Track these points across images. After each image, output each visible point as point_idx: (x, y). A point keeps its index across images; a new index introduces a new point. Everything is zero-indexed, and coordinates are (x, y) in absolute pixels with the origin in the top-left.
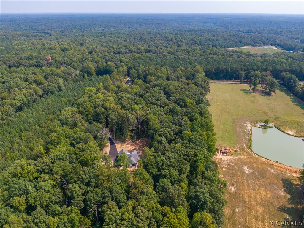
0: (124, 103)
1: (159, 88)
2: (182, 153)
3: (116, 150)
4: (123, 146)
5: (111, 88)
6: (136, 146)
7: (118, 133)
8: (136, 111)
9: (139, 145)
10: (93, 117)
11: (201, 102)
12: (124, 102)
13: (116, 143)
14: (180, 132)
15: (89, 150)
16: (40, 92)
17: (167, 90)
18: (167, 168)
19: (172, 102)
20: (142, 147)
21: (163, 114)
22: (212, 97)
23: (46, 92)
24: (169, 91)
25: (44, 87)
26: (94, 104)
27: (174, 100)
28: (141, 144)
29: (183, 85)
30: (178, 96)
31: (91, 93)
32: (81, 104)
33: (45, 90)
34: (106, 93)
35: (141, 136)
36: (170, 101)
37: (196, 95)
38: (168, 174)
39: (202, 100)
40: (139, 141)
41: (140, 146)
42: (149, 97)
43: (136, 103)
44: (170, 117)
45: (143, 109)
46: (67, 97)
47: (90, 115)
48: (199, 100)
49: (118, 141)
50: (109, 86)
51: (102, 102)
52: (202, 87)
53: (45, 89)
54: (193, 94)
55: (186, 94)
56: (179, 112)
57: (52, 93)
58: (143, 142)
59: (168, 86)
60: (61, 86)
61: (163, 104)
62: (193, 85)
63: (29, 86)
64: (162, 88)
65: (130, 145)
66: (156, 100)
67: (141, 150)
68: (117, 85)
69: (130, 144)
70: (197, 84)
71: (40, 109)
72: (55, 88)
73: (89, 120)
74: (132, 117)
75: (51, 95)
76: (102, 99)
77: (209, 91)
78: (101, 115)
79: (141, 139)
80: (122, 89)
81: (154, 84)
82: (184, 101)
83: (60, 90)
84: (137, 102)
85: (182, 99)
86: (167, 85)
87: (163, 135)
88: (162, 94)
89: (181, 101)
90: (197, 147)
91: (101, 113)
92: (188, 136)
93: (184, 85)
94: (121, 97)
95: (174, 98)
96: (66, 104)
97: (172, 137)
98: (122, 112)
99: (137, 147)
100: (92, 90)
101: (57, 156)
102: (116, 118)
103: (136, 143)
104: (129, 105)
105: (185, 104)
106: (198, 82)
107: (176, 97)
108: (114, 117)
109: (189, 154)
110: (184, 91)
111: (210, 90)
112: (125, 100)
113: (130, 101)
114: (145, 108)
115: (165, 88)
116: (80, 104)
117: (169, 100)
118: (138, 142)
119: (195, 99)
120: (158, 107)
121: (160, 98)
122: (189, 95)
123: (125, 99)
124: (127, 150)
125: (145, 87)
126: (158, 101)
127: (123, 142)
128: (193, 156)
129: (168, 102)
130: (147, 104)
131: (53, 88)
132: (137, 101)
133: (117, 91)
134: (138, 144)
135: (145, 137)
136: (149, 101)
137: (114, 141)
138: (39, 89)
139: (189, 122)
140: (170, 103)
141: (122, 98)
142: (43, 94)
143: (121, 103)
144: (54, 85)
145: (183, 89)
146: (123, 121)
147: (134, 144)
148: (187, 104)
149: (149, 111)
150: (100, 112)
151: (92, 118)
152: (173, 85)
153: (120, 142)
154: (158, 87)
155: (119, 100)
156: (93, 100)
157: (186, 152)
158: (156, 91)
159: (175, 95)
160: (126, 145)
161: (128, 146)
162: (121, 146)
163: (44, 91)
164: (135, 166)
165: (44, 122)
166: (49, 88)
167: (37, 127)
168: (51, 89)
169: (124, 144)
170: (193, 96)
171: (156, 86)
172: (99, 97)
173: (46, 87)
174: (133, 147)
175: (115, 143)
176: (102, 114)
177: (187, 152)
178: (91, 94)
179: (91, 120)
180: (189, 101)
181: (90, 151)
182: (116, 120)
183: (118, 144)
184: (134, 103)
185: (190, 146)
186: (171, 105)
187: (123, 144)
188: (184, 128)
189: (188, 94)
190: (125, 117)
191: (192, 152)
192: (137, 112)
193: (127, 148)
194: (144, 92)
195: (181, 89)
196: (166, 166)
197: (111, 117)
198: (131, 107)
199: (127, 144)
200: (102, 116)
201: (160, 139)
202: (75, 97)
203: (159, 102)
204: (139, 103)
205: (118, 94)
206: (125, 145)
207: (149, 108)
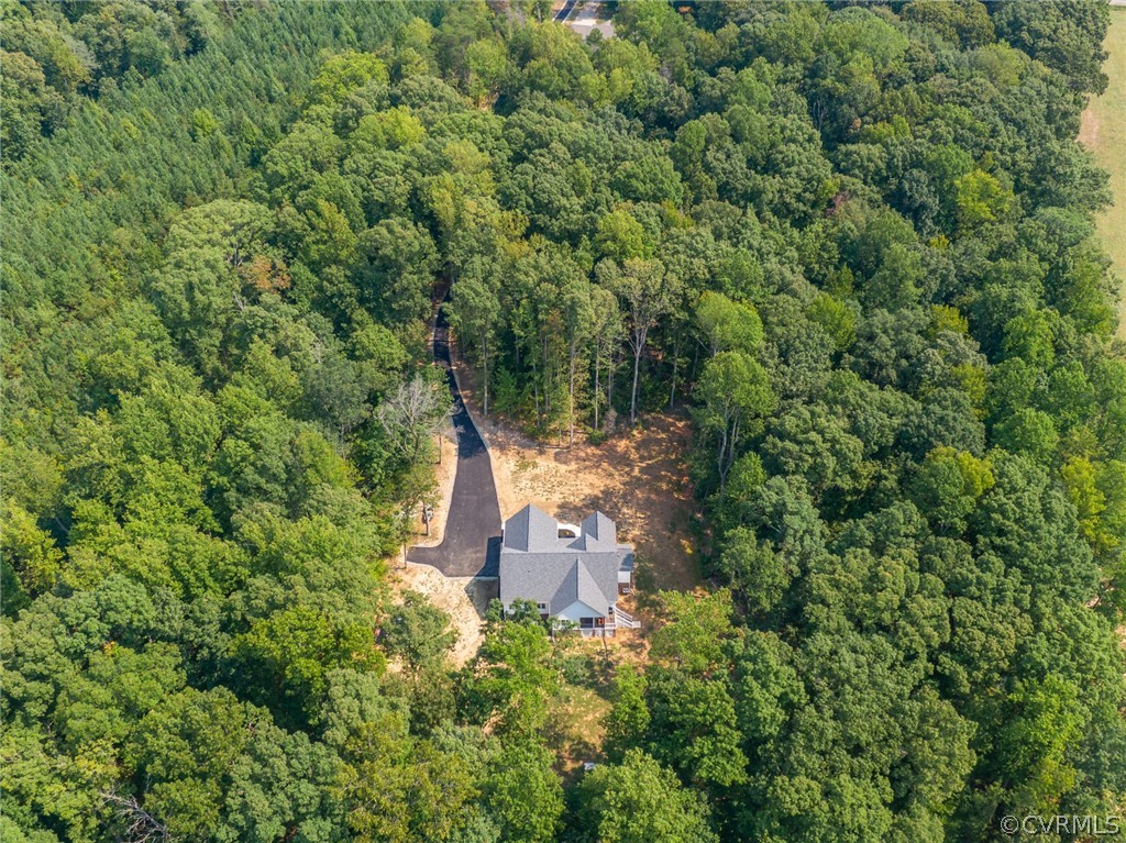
0: (552, 184)
1: (780, 64)
2: (927, 638)
3: (492, 499)
4: (535, 465)
5: (475, 59)
6: (611, 475)
7: (508, 387)
8: (624, 253)
9: (630, 464)
10: (357, 279)
11: (1051, 184)
12: (547, 182)
13: (494, 443)
14: (911, 445)
15: (306, 575)
16: (80, 61)
17: (828, 82)
18: (814, 761)
19: (859, 185)
20: (648, 482)
21: (798, 281)
22: (1108, 118)
23: (116, 63)
24: (841, 88)
25: (99, 27)
26: (363, 181)
27: (872, 167)
28: (642, 458)
29: (933, 48)
30: (900, 136)
31: (352, 97)
32: (292, 177)
33: (109, 47)
34: (440, 99)
35: (647, 400)
36: (845, 172)
37: (1020, 126)
38: (823, 818)
39: (1060, 169)
40: (629, 437)
41: (636, 472)
42: (709, 141)
43: (625, 190)
44: (845, 309)
45: (671, 237)
46: (229, 102)
47: (337, 262)
48: (1041, 170)
49: (506, 426)
50: (465, 40)
51: (416, 174)
52: (1057, 58)
53: (106, 39)
54: (1001, 125)
55: (957, 121)
56: (906, 276)
57: (151, 66)
58: (659, 442)
59: (839, 54)
60: (200, 18)
61: (799, 198)
62: (1003, 48)
63: (14, 27)
64: (797, 70)
65: (573, 466)
66: (752, 163)
67: (640, 508)
68: (516, 40)
69: (578, 458)
70: (1025, 35)
71: (74, 177)
72: (165, 33)
73: (333, 296)
74: (595, 308)
75: (139, 81)
76: (413, 152)
77: (1101, 83)
78: (400, 268)
79: (646, 425)
80: (544, 72)
81: (744, 34)
82: (941, 179)
83: (197, 46)
84: (634, 182)
85: (930, 167)
86: (830, 45)
87: (791, 465)
88: (798, 122)
89: (918, 181)
90: (1035, 594)
91: (401, 259)
92: (968, 489)
93: (938, 40)
94: (531, 135)
95: (876, 150)
96: (217, 155)
97: (855, 475)
98: (534, 260)
99: (617, 482)
100: (362, 72)
101: (105, 611)
102: (493, 304)
103: (612, 448)
104: (576, 203)
105: (946, 195)
106: (1035, 24)
107: (885, 145)
108: (477, 294)
109: (970, 649)
110: (938, 99)
111: (1104, 77)
112: (555, 166)
113: (587, 172)
114: (684, 228)
115: (814, 72)
116: (283, 177)
117: (837, 168)
118: (622, 445)
119: (1014, 163)
120: (768, 215)
121: (782, 147)
122: (972, 129)
123: (555, 158)
124: (557, 498)
125: (688, 49)
126: (765, 171)
127: (536, 437)
128: (1005, 665)
129: (831, 182)
130: (691, 196)
131: (150, 34)
132: (629, 176)
133: (513, 76)
134: (622, 460)
135: (666, 409)
136: (708, 168)
137: (480, 429)
138: (70, 42)
139: (975, 364)
140: (842, 188)
141: (540, 147)
142: (97, 74)
143: (531, 184)
144: (155, 16)
145: (937, 82)
146: (539, 323)
147: (601, 459)
148: (961, 199)
149: (706, 258)
150: (396, 250)
151: (348, 288)
152: (872, 51)
153: (517, 437)
154: (771, 61)
155: (518, 158)
156: (359, 157)
157: (954, 633)
158: (757, 95)
159: (882, 128)
160: (553, 464)
161: (563, 468)
162: (524, 466)
163: (100, 56)
164: (599, 630)
165: (83, 280)
166: (130, 35)
167: (46, 312)
168: (141, 46)
169: (541, 453)
170: (1007, 135)
171: (760, 51)
172: (398, 131)
173: (113, 31)
174: (591, 478)
175: (487, 443)
176: (410, 260)
177: (959, 630)
178: (353, 105)
179: (341, 295)
180: (973, 178)
181: (312, 588)
182: (494, 316)
183: (502, 448)
184: (611, 185)
185: (979, 582)
186: (854, 205)
187: (533, 452)
188: (942, 420)
189: (968, 120)
190: (552, 297)
191: (995, 633)
192: (627, 262)
193: (560, 483)
194: (676, 93)
195: (920, 78)
196: (809, 749)
197: (462, 297)
198: (593, 221)
199: (557, 457)
200: (409, 278)
201: (774, 498)
202: (272, 100)
203: (771, 185)
204: (641, 188)
205: (514, 117)
206: (545, 463)
207: (706, 232)
